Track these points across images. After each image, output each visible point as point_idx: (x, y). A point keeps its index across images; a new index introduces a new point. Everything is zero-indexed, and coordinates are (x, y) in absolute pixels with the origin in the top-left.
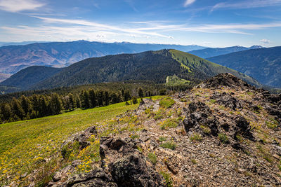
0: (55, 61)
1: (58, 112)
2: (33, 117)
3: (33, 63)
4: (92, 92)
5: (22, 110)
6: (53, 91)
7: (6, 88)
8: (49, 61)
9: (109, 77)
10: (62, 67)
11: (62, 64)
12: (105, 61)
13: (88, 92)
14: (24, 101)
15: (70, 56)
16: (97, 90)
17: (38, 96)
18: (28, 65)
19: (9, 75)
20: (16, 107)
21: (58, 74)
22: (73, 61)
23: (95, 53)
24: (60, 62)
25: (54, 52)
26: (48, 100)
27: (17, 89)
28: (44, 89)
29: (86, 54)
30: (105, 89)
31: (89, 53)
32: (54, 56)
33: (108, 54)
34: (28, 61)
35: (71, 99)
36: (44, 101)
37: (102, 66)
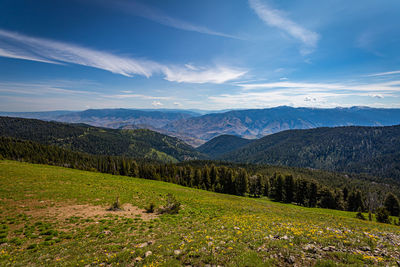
0: (247, 131)
2: (217, 191)
3: (225, 132)
4: (289, 179)
5: (209, 180)
6: (241, 165)
7: (199, 154)
8: (240, 130)
9: (318, 162)
10: (254, 138)
11: (254, 135)
12: (314, 135)
13: (284, 178)
14: (213, 170)
15: (265, 126)
16: (297, 178)
17: (226, 168)
18: (221, 133)
19: (204, 141)
20: (205, 176)
21: (247, 146)
22: (267, 132)
23: (299, 123)
24: (252, 132)
25: (248, 120)
26: (235, 175)
27: (207, 156)
28: (229, 161)
29: (286, 124)
30: (311, 180)
31: (289, 123)
32: (247, 125)
33: (321, 125)
34: (221, 129)
35: (259, 179)
36: (230, 175)
37: (308, 143)
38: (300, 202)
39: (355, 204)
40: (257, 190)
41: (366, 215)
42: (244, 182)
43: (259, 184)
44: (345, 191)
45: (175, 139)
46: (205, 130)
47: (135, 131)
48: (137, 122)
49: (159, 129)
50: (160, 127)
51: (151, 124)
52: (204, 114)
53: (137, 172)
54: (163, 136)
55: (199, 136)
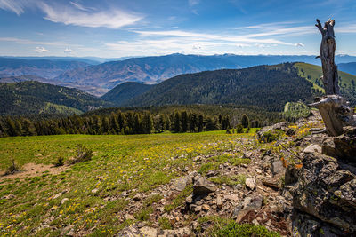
0: (148, 78)
1: (148, 131)
2: (127, 133)
3: (128, 79)
4: (184, 114)
5: (118, 125)
6: (145, 108)
7: (104, 102)
8: (141, 77)
9: (203, 98)
10: (155, 83)
11: (153, 80)
12: (200, 78)
13: (180, 114)
14: (120, 117)
15: (163, 72)
16: (189, 112)
17: (132, 112)
18: (123, 80)
19: (108, 90)
20: (113, 122)
21: (149, 91)
22: (165, 77)
23: (189, 69)
24: (152, 78)
25: (148, 67)
26: (141, 117)
27: (112, 104)
28: (134, 106)
29: (179, 70)
30: (198, 112)
31: (182, 68)
32: (147, 72)
33: (204, 69)
34: (123, 76)
35: (161, 119)
36: (137, 118)
37: (196, 85)
38: (192, 130)
39: (225, 125)
40: (161, 127)
41: (231, 130)
42: (149, 122)
43: (162, 122)
44: (220, 117)
45: (74, 90)
46: (106, 79)
47: (18, 84)
48: (18, 74)
49: (51, 80)
50: (53, 78)
51: (39, 75)
52: (103, 62)
53: (32, 129)
54: (59, 87)
55: (101, 85)
